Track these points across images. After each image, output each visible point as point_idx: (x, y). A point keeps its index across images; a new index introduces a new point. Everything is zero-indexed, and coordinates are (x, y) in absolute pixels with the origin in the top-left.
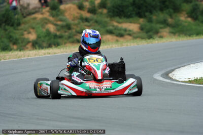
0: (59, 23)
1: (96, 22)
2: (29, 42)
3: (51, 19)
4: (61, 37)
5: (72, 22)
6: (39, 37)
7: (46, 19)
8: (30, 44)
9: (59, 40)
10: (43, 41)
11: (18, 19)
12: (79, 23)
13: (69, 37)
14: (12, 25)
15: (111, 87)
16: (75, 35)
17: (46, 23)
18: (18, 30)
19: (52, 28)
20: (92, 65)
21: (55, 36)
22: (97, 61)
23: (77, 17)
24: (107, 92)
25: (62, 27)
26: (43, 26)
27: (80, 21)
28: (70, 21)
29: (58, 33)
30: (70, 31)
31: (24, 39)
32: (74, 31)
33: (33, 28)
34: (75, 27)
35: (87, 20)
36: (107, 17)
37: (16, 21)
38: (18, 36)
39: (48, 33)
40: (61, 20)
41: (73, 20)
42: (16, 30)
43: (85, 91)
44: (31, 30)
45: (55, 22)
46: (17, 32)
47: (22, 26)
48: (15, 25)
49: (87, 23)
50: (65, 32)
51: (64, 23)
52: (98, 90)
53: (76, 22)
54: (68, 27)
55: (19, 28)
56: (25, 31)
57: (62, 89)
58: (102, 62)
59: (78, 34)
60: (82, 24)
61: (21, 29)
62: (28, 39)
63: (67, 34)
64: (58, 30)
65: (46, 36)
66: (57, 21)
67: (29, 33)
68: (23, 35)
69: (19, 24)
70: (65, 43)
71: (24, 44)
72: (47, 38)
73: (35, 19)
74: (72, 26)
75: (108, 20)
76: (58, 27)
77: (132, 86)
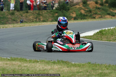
0: (86, 9)
1: (103, 9)
2: (72, 18)
3: (83, 7)
4: (86, 16)
5: (93, 9)
6: (77, 15)
7: (81, 8)
8: (73, 18)
9: (86, 17)
10: (79, 17)
11: (68, 8)
12: (95, 10)
13: (91, 16)
14: (66, 10)
15: (79, 47)
16: (93, 15)
17: (81, 10)
18: (68, 12)
19: (83, 12)
20: (68, 35)
21: (84, 15)
22: (71, 33)
23: (94, 7)
24: (77, 49)
25: (88, 11)
26: (79, 11)
27: (96, 9)
28: (91, 9)
29: (85, 14)
30: (91, 13)
31: (70, 16)
32: (93, 13)
33: (75, 12)
34: (93, 12)
35: (99, 8)
36: (108, 7)
37: (67, 8)
38: (68, 15)
39: (81, 14)
40: (87, 8)
41: (93, 8)
42: (67, 12)
43: (66, 48)
44: (74, 13)
45: (85, 9)
46: (68, 13)
47: (70, 11)
48: (67, 10)
49: (98, 10)
50: (89, 13)
51: (88, 10)
52: (73, 48)
53: (94, 9)
54: (90, 11)
55: (69, 11)
56: (71, 13)
57: (54, 48)
58: (73, 34)
59: (94, 15)
60: (96, 10)
61: (70, 12)
62: (72, 16)
63: (89, 14)
64: (86, 13)
65: (80, 15)
66: (85, 8)
67: (73, 14)
68: (70, 14)
69: (69, 10)
70: (89, 18)
71: (70, 18)
72: (81, 16)
73: (76, 7)
74: (92, 11)
75: (108, 9)
76: (86, 11)
77: (89, 47)
